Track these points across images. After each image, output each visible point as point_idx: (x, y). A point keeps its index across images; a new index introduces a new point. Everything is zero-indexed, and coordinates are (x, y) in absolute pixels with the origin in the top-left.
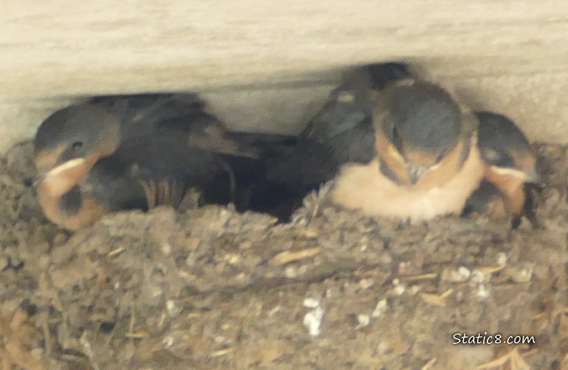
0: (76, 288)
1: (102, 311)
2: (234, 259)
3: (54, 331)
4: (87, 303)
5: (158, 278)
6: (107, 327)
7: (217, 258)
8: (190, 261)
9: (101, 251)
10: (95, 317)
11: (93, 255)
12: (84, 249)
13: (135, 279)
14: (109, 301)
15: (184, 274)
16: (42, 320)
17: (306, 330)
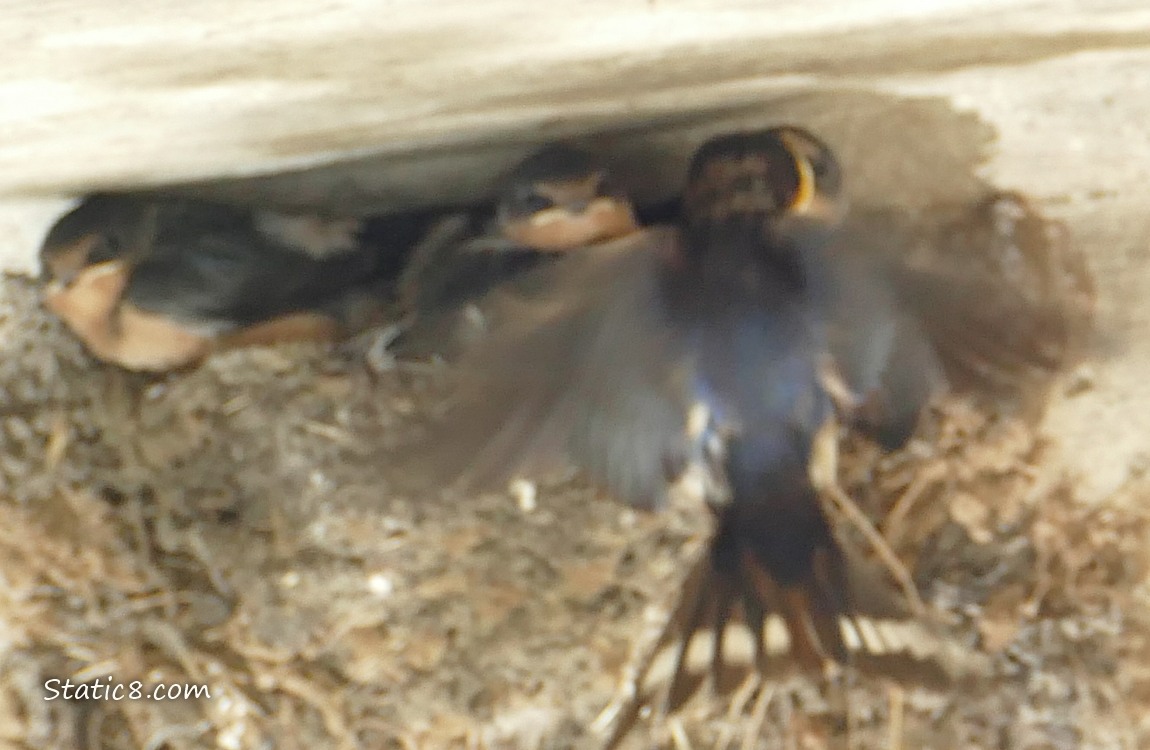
0: (178, 464)
1: (219, 493)
2: (404, 406)
3: (150, 525)
4: (195, 482)
5: (297, 441)
6: (228, 517)
7: (380, 407)
8: (343, 415)
9: (211, 405)
10: (209, 503)
11: (200, 413)
12: (187, 406)
13: (263, 443)
14: (229, 479)
15: (331, 432)
16: (133, 512)
17: (514, 500)
